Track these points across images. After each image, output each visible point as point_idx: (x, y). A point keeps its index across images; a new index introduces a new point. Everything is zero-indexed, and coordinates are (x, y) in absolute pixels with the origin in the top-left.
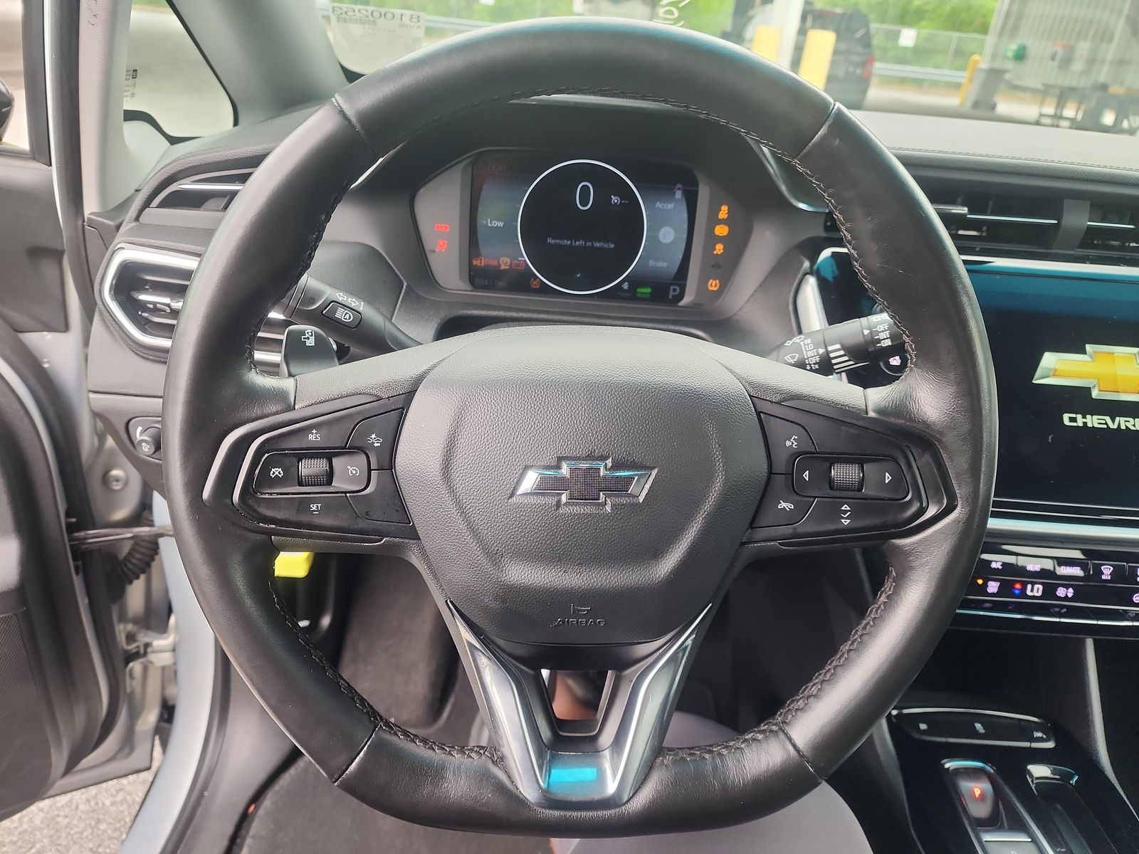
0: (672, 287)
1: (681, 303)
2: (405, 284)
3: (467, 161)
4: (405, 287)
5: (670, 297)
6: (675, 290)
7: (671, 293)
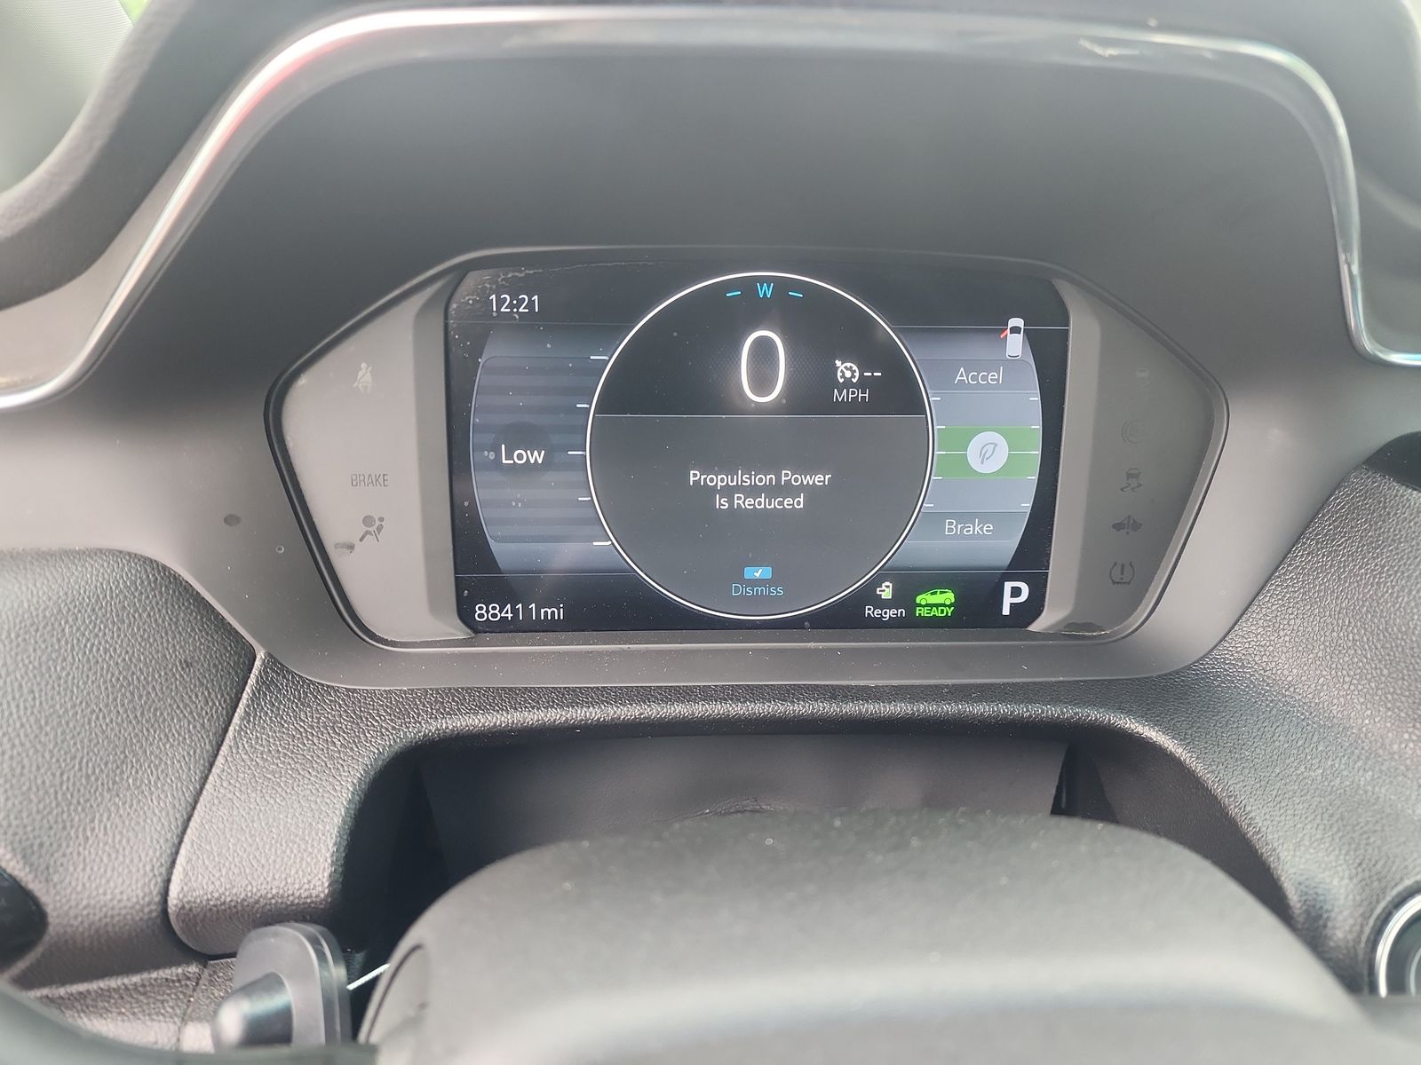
0: (1008, 586)
1: (1035, 627)
2: (261, 654)
3: (429, 292)
4: (258, 663)
5: (1006, 611)
6: (1016, 592)
7: (1008, 601)
